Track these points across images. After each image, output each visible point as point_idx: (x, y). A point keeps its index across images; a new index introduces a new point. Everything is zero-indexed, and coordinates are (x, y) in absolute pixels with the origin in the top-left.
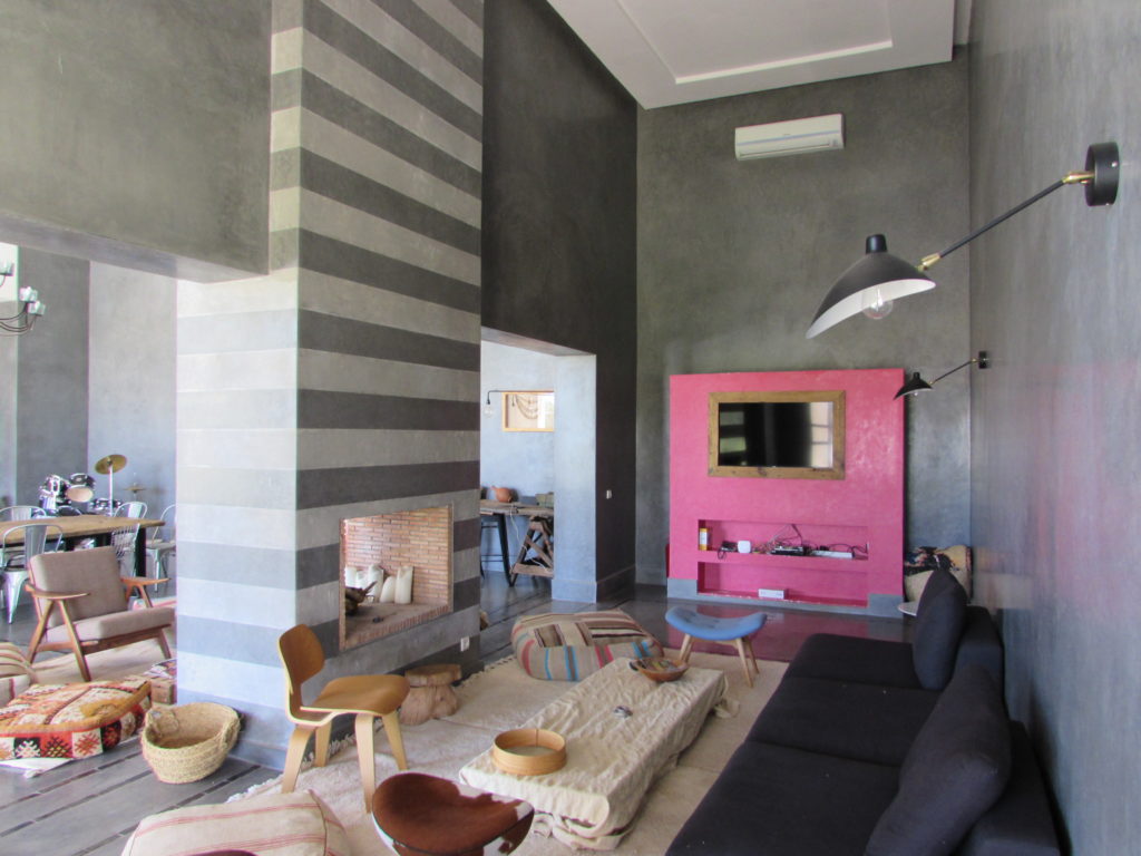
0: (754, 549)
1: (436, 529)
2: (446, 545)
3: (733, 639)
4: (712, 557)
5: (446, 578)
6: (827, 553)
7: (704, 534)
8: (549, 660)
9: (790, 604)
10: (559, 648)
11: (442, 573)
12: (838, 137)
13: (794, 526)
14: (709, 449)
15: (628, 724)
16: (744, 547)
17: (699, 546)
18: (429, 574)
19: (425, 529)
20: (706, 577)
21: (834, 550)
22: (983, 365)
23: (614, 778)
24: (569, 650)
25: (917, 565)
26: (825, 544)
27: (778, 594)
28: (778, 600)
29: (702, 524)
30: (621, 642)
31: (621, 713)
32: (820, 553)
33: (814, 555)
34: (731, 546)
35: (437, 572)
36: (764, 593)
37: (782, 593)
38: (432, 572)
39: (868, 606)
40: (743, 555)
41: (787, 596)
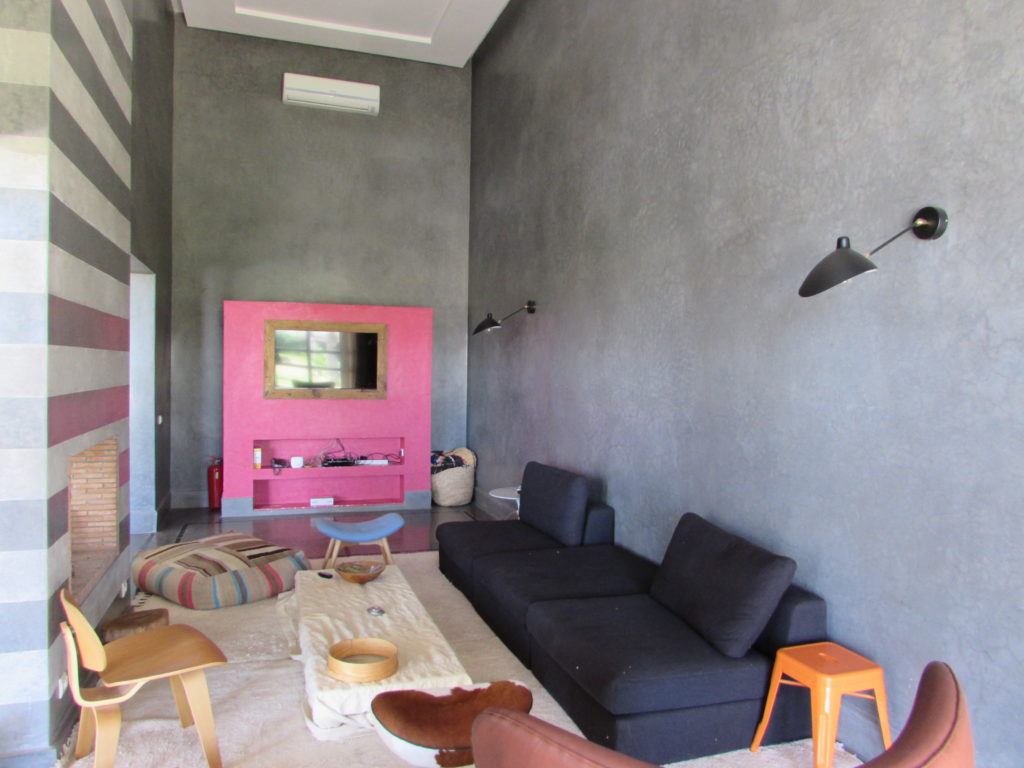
0: (306, 463)
1: (96, 464)
2: (113, 480)
3: (380, 538)
4: (268, 474)
5: (114, 518)
6: (368, 462)
7: (258, 453)
8: (218, 589)
9: (340, 509)
10: (224, 574)
11: (109, 513)
12: (376, 106)
13: (338, 440)
14: (265, 373)
16: (297, 462)
17: (255, 466)
18: (87, 515)
19: (83, 465)
20: (262, 494)
21: (373, 459)
22: (531, 311)
24: (235, 573)
25: (439, 465)
26: (364, 454)
27: (329, 501)
28: (330, 507)
29: (257, 444)
30: (277, 559)
31: (374, 612)
32: (362, 462)
33: (357, 465)
34: (284, 463)
35: (100, 513)
36: (316, 502)
38: (91, 513)
39: (405, 502)
40: (297, 470)
41: (336, 503)
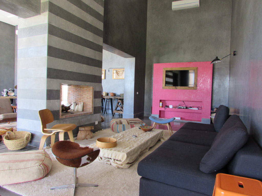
0: (173, 107)
1: (89, 92)
2: (92, 96)
3: (166, 123)
4: (163, 109)
5: (92, 105)
6: (191, 108)
7: (161, 103)
8: (118, 128)
9: (182, 121)
10: (121, 125)
12: (198, 4)
13: (183, 101)
14: (163, 82)
15: (135, 139)
16: (171, 107)
17: (160, 106)
18: (87, 104)
19: (87, 92)
20: (161, 114)
21: (193, 108)
22: (234, 55)
23: (129, 149)
24: (124, 125)
25: (214, 111)
26: (191, 106)
27: (179, 118)
28: (179, 120)
29: (161, 101)
30: (137, 124)
31: (134, 136)
32: (190, 108)
33: (188, 109)
34: (168, 107)
35: (90, 104)
36: (177, 118)
37: (180, 118)
39: (202, 121)
40: (171, 108)
41: (181, 119)
